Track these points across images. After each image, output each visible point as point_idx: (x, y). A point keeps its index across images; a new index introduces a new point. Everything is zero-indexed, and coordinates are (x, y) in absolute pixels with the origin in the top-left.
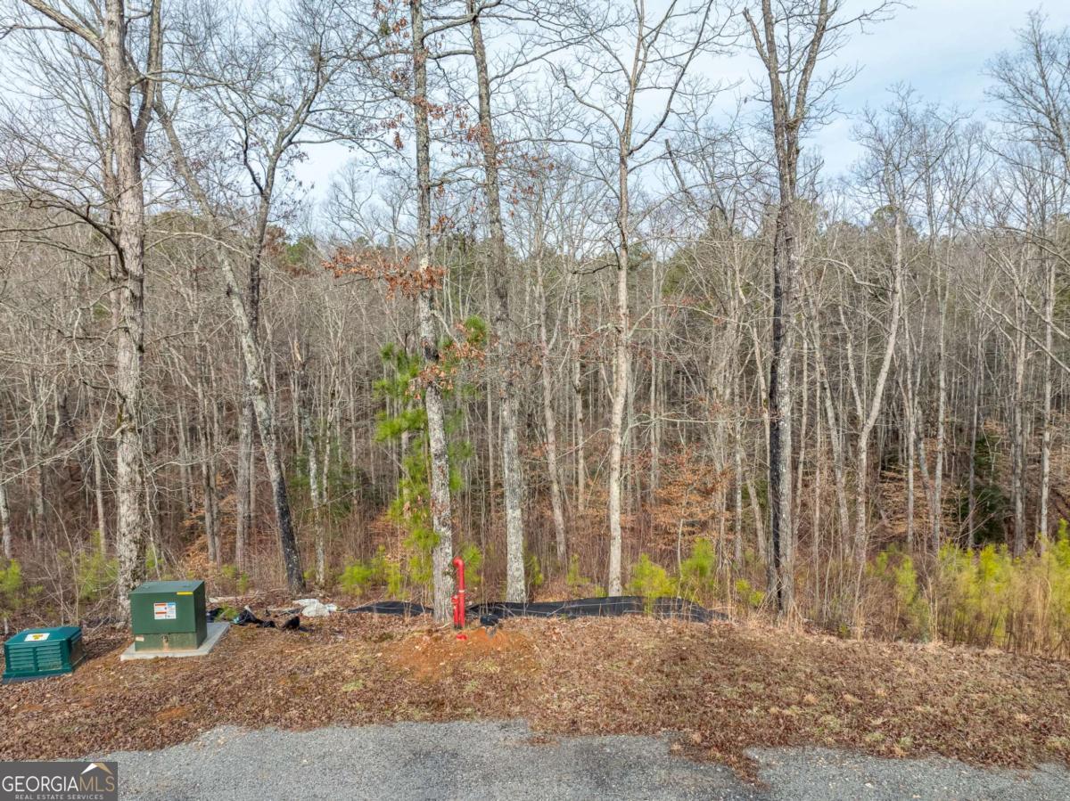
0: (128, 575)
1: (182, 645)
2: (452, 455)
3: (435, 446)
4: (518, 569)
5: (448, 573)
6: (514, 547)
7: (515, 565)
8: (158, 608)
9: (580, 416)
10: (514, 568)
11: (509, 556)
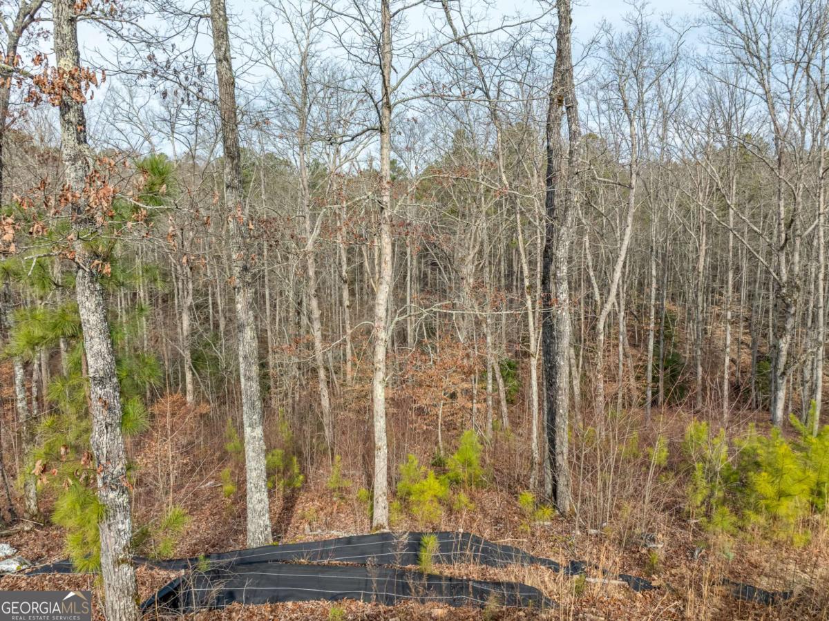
3: (93, 365)
4: (260, 501)
5: (123, 561)
6: (254, 474)
7: (257, 496)
9: (347, 303)
10: (255, 500)
11: (249, 486)
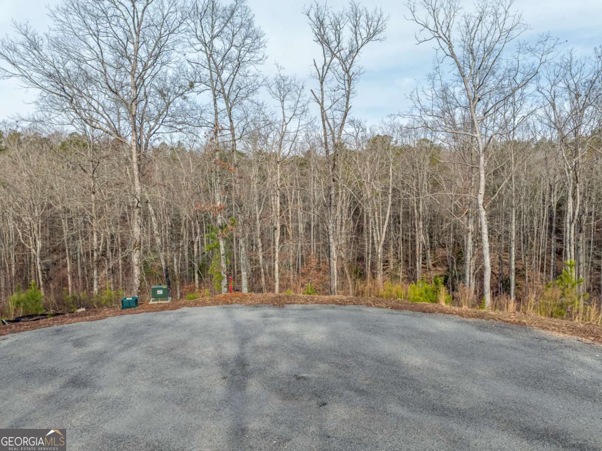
0: (137, 289)
1: (163, 300)
2: (226, 255)
3: (222, 252)
8: (158, 291)
